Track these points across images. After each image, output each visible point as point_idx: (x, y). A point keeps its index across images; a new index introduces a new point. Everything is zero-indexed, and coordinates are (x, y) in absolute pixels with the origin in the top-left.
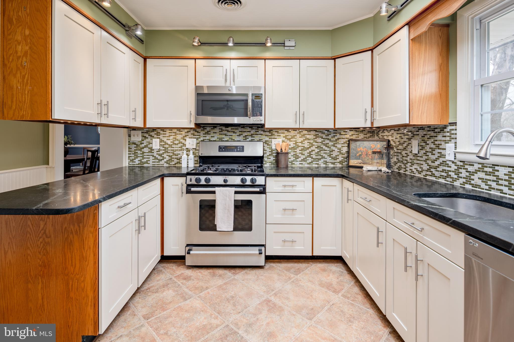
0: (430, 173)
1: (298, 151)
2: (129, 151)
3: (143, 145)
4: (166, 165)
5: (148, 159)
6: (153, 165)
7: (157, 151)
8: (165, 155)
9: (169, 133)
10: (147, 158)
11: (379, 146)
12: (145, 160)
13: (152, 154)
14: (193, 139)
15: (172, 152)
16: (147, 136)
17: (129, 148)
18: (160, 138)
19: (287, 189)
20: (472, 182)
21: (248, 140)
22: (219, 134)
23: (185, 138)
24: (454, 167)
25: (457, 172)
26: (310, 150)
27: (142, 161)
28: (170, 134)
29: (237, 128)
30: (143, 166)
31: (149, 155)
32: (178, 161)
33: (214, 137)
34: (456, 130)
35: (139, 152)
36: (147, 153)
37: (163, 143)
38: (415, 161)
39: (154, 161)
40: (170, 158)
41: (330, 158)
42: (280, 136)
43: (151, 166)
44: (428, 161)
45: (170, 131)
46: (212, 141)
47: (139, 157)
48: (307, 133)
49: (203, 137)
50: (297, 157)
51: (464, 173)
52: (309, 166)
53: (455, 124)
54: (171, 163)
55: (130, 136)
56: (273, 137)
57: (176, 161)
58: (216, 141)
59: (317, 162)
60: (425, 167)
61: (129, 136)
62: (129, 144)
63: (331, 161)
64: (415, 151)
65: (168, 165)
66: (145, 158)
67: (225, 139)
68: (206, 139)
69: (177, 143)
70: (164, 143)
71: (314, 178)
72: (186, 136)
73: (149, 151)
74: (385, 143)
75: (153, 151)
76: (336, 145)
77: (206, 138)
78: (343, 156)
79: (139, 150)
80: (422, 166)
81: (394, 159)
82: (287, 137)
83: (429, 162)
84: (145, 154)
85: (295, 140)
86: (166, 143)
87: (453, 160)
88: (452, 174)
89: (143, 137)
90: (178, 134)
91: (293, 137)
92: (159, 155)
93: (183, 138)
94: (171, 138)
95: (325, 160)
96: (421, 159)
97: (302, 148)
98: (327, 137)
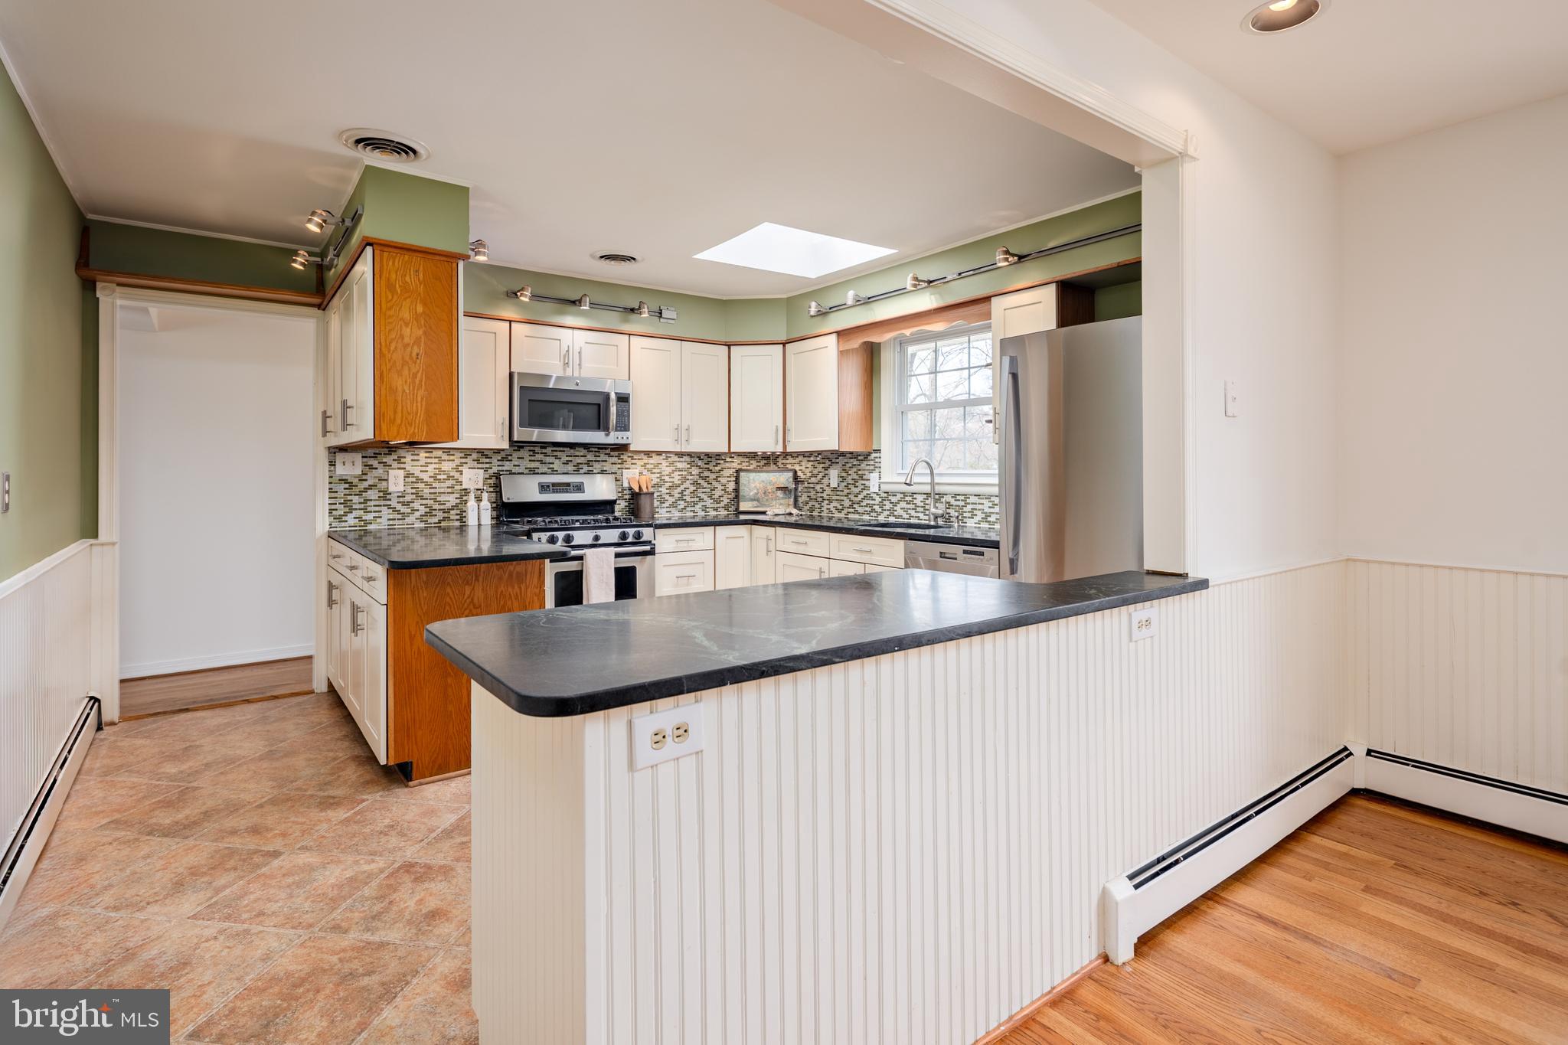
0: (852, 510)
1: (664, 490)
2: (330, 498)
3: (366, 484)
4: (419, 525)
5: (377, 514)
6: (388, 525)
7: (398, 497)
8: (416, 505)
9: (426, 457)
10: (374, 512)
11: (785, 479)
12: (370, 516)
14: (476, 470)
15: (433, 496)
16: (375, 463)
17: (330, 492)
18: (405, 468)
19: (683, 546)
20: (896, 513)
21: (581, 471)
22: (530, 461)
23: (460, 468)
24: (878, 499)
25: (881, 505)
26: (682, 487)
27: (365, 518)
28: (429, 460)
29: (561, 449)
30: (366, 530)
31: (380, 506)
32: (446, 515)
33: (519, 466)
34: (880, 458)
35: (356, 499)
36: (374, 500)
37: (411, 479)
38: (835, 498)
39: (391, 517)
40: (428, 510)
42: (636, 464)
43: (385, 529)
44: (850, 496)
45: (427, 455)
46: (514, 474)
47: (357, 509)
48: (678, 459)
50: (662, 501)
51: (888, 505)
53: (878, 451)
54: (429, 521)
55: (332, 464)
56: (623, 466)
57: (441, 515)
58: (522, 473)
59: (693, 509)
60: (847, 503)
61: (330, 465)
62: (330, 483)
63: (712, 506)
64: (834, 483)
65: (423, 525)
66: (371, 512)
67: (539, 471)
68: (503, 471)
69: (443, 479)
70: (414, 479)
71: (717, 527)
72: (462, 465)
73: (379, 497)
74: (791, 474)
75: (388, 497)
76: (719, 479)
77: (504, 468)
78: (729, 496)
79: (355, 495)
80: (842, 503)
81: (803, 498)
82: (648, 466)
83: (852, 497)
84: (369, 503)
85: (658, 471)
86: (419, 480)
87: (877, 491)
88: (877, 508)
89: (365, 466)
90: (445, 460)
91: (657, 466)
92: (403, 504)
93: (457, 469)
94: (431, 468)
95: (704, 504)
96: (841, 493)
97: (671, 484)
98: (707, 466)
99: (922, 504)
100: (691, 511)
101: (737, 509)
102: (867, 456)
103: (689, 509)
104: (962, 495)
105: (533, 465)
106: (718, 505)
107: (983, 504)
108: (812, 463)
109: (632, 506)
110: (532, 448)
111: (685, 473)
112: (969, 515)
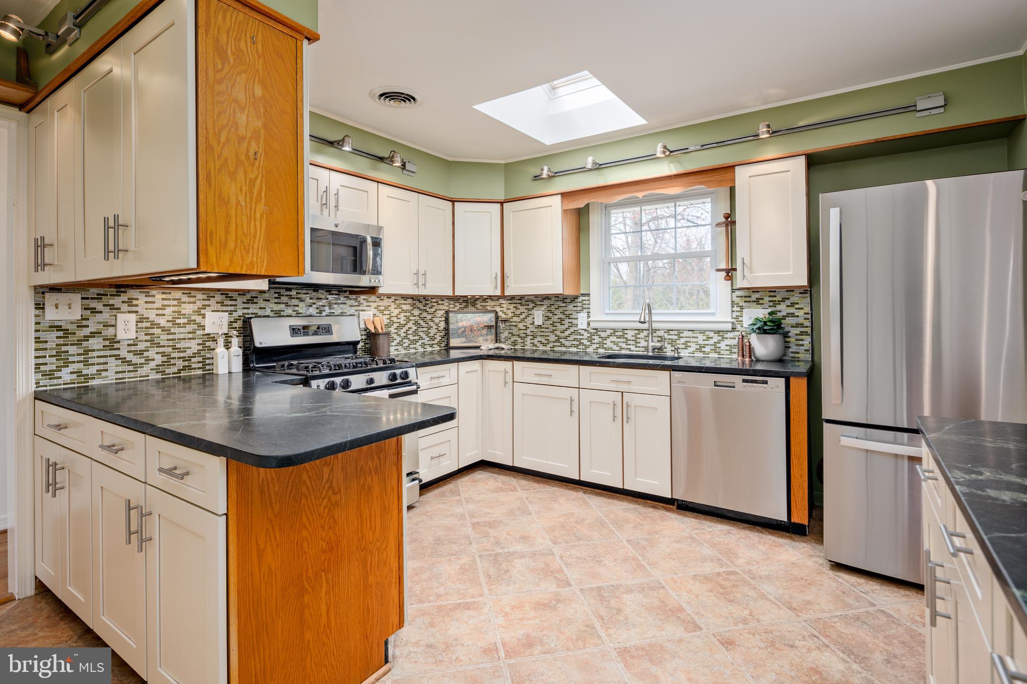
0: (559, 344)
1: (392, 330)
2: (36, 350)
3: (86, 332)
4: (154, 376)
5: (101, 367)
6: (116, 379)
7: (129, 345)
8: (151, 354)
9: (163, 299)
10: (98, 364)
11: (487, 318)
12: (92, 370)
13: (114, 352)
14: (220, 313)
15: (171, 343)
16: (98, 306)
17: (36, 342)
18: (137, 312)
19: (434, 383)
20: (605, 346)
21: (324, 314)
22: (275, 303)
23: (203, 311)
24: (586, 335)
25: (590, 340)
26: (407, 327)
27: (85, 372)
28: (166, 303)
29: (306, 291)
30: (87, 386)
31: (106, 356)
32: (186, 363)
33: (265, 308)
34: (589, 300)
35: (73, 350)
36: (98, 350)
37: (145, 325)
38: (539, 334)
39: (120, 369)
40: (165, 359)
41: (428, 339)
42: (370, 306)
43: (112, 384)
44: (555, 332)
45: (164, 296)
46: (264, 317)
47: (74, 362)
48: (403, 302)
49: (244, 308)
51: (597, 339)
52: (405, 352)
53: (588, 295)
54: (167, 371)
55: (40, 307)
56: (360, 308)
57: (180, 364)
58: (268, 316)
59: (415, 346)
60: (552, 338)
61: (37, 309)
62: (37, 331)
63: (429, 343)
64: (539, 321)
65: (159, 376)
66: (93, 364)
68: (250, 314)
69: (183, 324)
70: (148, 325)
71: (459, 363)
72: (204, 307)
73: (104, 346)
74: (493, 315)
75: (116, 346)
76: (434, 319)
77: (250, 311)
78: (441, 334)
79: (71, 345)
80: (548, 338)
81: (504, 335)
82: (380, 308)
83: (558, 333)
84: (91, 354)
85: (388, 312)
86: (154, 325)
87: (586, 328)
88: (585, 342)
89: (85, 309)
90: (185, 303)
91: (387, 308)
92: (136, 353)
93: (198, 312)
94: (168, 311)
95: (423, 341)
96: (547, 330)
97: (398, 325)
98: (425, 308)
99: (634, 338)
100: (413, 348)
101: (447, 345)
102: (574, 299)
103: (411, 346)
104: (676, 330)
105: (277, 308)
106: (433, 342)
107: (697, 337)
108: (515, 305)
109: (367, 346)
110: (278, 291)
111: (408, 314)
112: (683, 346)
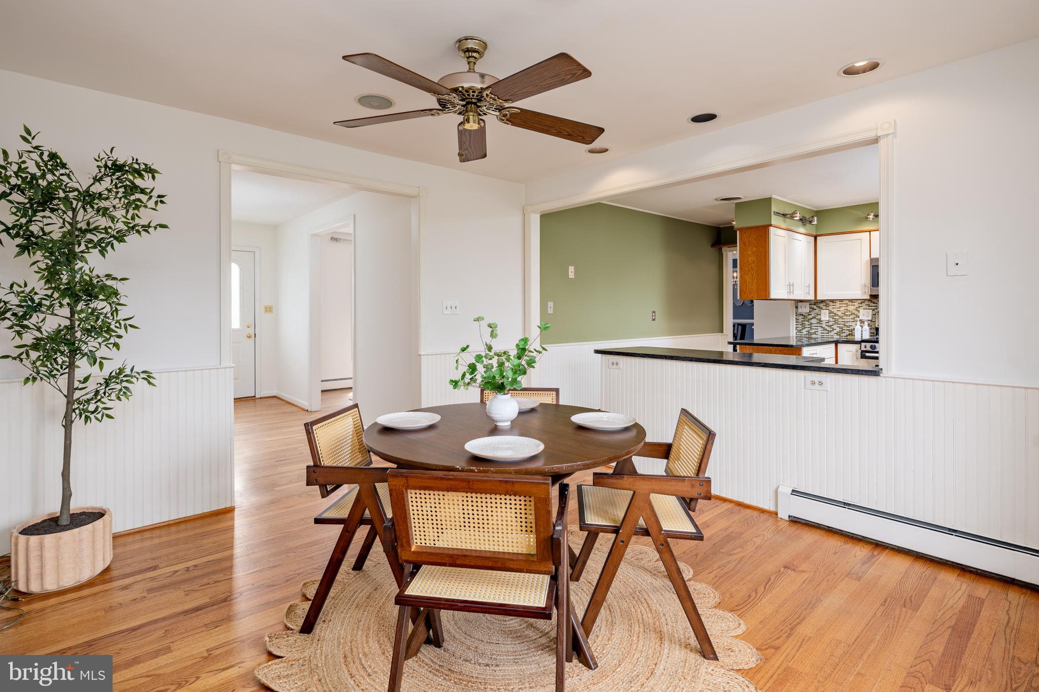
2: (796, 322)
3: (811, 317)
4: (835, 336)
5: (816, 330)
6: (821, 336)
7: (826, 323)
8: (835, 327)
12: (813, 331)
13: (820, 325)
14: (868, 309)
15: (843, 323)
16: (816, 307)
17: (796, 319)
18: (829, 309)
23: (858, 309)
27: (810, 331)
28: (841, 305)
31: (817, 326)
32: (850, 333)
35: (807, 323)
36: (815, 324)
37: (832, 315)
39: (823, 332)
40: (841, 330)
45: (841, 303)
47: (807, 328)
54: (841, 335)
55: (797, 307)
57: (848, 333)
62: (796, 316)
66: (813, 329)
69: (849, 314)
70: (834, 315)
72: (859, 307)
73: (817, 322)
75: (821, 322)
79: (806, 321)
84: (812, 325)
86: (836, 315)
89: (811, 308)
90: (850, 305)
92: (828, 326)
93: (856, 309)
